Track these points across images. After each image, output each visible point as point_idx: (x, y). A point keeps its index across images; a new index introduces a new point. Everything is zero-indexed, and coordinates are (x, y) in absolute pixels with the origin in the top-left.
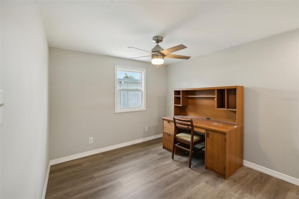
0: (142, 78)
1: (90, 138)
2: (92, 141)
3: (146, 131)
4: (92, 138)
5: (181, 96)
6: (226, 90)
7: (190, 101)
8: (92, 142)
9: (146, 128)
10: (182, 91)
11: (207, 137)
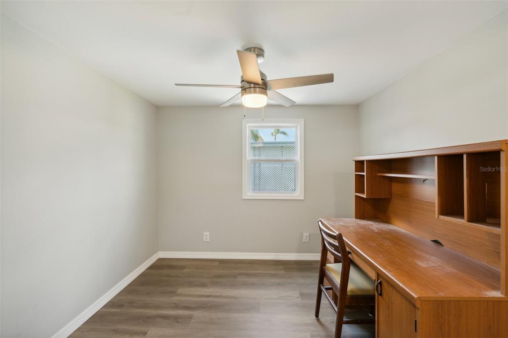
0: (297, 137)
1: (205, 233)
2: (208, 237)
3: (304, 240)
4: (208, 233)
5: (365, 174)
6: (465, 156)
7: (395, 187)
8: (208, 240)
9: (306, 234)
10: (367, 161)
11: (379, 296)
